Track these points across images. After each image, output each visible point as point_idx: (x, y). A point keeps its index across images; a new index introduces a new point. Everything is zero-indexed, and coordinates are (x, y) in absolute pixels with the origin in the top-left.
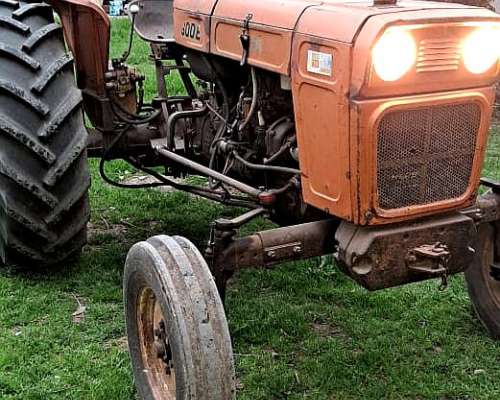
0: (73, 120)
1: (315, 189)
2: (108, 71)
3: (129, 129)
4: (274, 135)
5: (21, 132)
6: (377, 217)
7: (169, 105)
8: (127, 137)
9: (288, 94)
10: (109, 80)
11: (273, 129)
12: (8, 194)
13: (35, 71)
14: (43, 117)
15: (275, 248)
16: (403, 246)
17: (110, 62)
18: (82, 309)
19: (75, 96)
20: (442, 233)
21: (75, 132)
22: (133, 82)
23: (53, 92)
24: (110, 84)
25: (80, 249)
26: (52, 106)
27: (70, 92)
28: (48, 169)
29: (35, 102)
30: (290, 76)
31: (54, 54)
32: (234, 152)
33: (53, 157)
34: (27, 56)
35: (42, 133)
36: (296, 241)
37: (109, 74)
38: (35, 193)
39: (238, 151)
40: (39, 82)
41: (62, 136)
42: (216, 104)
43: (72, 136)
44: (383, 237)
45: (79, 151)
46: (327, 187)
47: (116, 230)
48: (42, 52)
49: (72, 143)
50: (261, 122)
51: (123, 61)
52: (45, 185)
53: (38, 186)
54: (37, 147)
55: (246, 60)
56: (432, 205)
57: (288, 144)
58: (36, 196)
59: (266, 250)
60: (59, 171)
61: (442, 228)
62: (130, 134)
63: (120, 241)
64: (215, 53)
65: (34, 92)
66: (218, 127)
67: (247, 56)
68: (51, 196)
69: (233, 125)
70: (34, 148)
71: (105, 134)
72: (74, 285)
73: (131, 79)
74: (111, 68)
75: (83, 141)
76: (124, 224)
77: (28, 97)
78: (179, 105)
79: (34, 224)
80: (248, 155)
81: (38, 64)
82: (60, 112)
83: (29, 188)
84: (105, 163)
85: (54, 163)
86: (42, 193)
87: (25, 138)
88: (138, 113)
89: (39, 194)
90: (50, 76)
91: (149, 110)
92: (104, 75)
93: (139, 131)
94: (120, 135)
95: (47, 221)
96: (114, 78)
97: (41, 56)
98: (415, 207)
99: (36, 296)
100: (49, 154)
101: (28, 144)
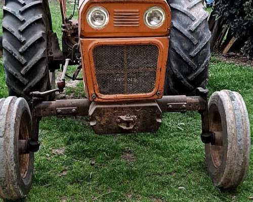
0: (38, 46)
5: (11, 49)
6: (99, 98)
12: (8, 76)
13: (22, 22)
14: (21, 43)
15: (62, 108)
16: (114, 114)
20: (138, 110)
29: (19, 36)
33: (25, 61)
34: (19, 15)
35: (20, 50)
36: (74, 106)
38: (16, 77)
40: (22, 27)
41: (31, 52)
44: (102, 108)
45: (37, 60)
51: (70, 19)
52: (21, 74)
54: (18, 56)
56: (131, 95)
59: (57, 109)
60: (27, 68)
61: (138, 108)
65: (19, 31)
68: (24, 79)
70: (16, 57)
73: (73, 28)
75: (40, 55)
77: (16, 34)
81: (24, 19)
83: (14, 74)
87: (12, 52)
89: (19, 78)
90: (28, 25)
96: (65, 27)
97: (27, 15)
98: (121, 95)
100: (22, 60)
101: (13, 54)
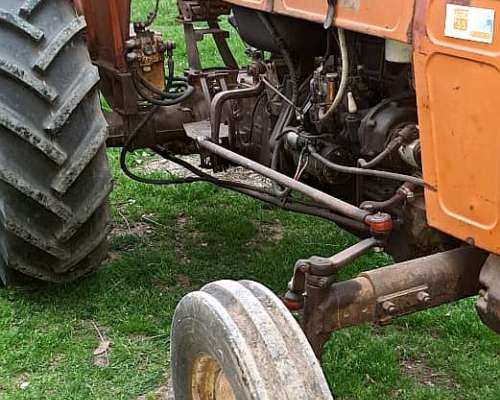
1: (448, 208)
2: (130, 38)
3: (156, 111)
4: (374, 126)
5: (21, 126)
7: (209, 80)
8: (153, 121)
9: (406, 69)
10: (130, 50)
11: (372, 118)
13: (38, 43)
14: (48, 104)
15: (392, 296)
17: (132, 26)
18: (105, 345)
19: (90, 74)
21: (91, 121)
22: (161, 52)
23: (61, 70)
24: (132, 55)
25: (100, 265)
26: (61, 89)
27: (84, 69)
28: (57, 171)
29: (38, 84)
30: (411, 42)
31: (62, 19)
32: (310, 148)
33: (64, 156)
34: (26, 24)
35: (50, 126)
36: (422, 284)
37: (131, 43)
38: (42, 202)
39: (314, 146)
40: (43, 58)
41: (75, 127)
42: (275, 80)
43: (88, 128)
45: (97, 146)
46: (472, 208)
47: (139, 230)
48: (45, 18)
49: (88, 135)
50: (352, 106)
51: (148, 24)
52: (54, 192)
53: (46, 193)
54: (43, 143)
55: (333, 21)
57: (399, 139)
58: (43, 206)
59: (380, 300)
60: (72, 174)
62: (157, 117)
63: (144, 246)
64: (280, 12)
65: (36, 70)
66: (280, 110)
67: (335, 15)
69: (305, 110)
70: (38, 145)
71: (126, 118)
72: (93, 310)
73: (158, 47)
74: (132, 33)
76: (148, 222)
77: (29, 78)
78: (222, 81)
79: (41, 241)
80: (328, 151)
81: (42, 34)
82: (72, 96)
83: (34, 196)
84: (128, 155)
85: (66, 164)
86: (50, 203)
87: (26, 133)
88: (167, 90)
89: (48, 205)
90: (58, 49)
91: (180, 86)
92: (124, 44)
93: (168, 112)
94: (145, 118)
95: (58, 236)
96: (136, 48)
97: (45, 23)
99: (46, 327)
100: (58, 153)
101: (31, 140)
